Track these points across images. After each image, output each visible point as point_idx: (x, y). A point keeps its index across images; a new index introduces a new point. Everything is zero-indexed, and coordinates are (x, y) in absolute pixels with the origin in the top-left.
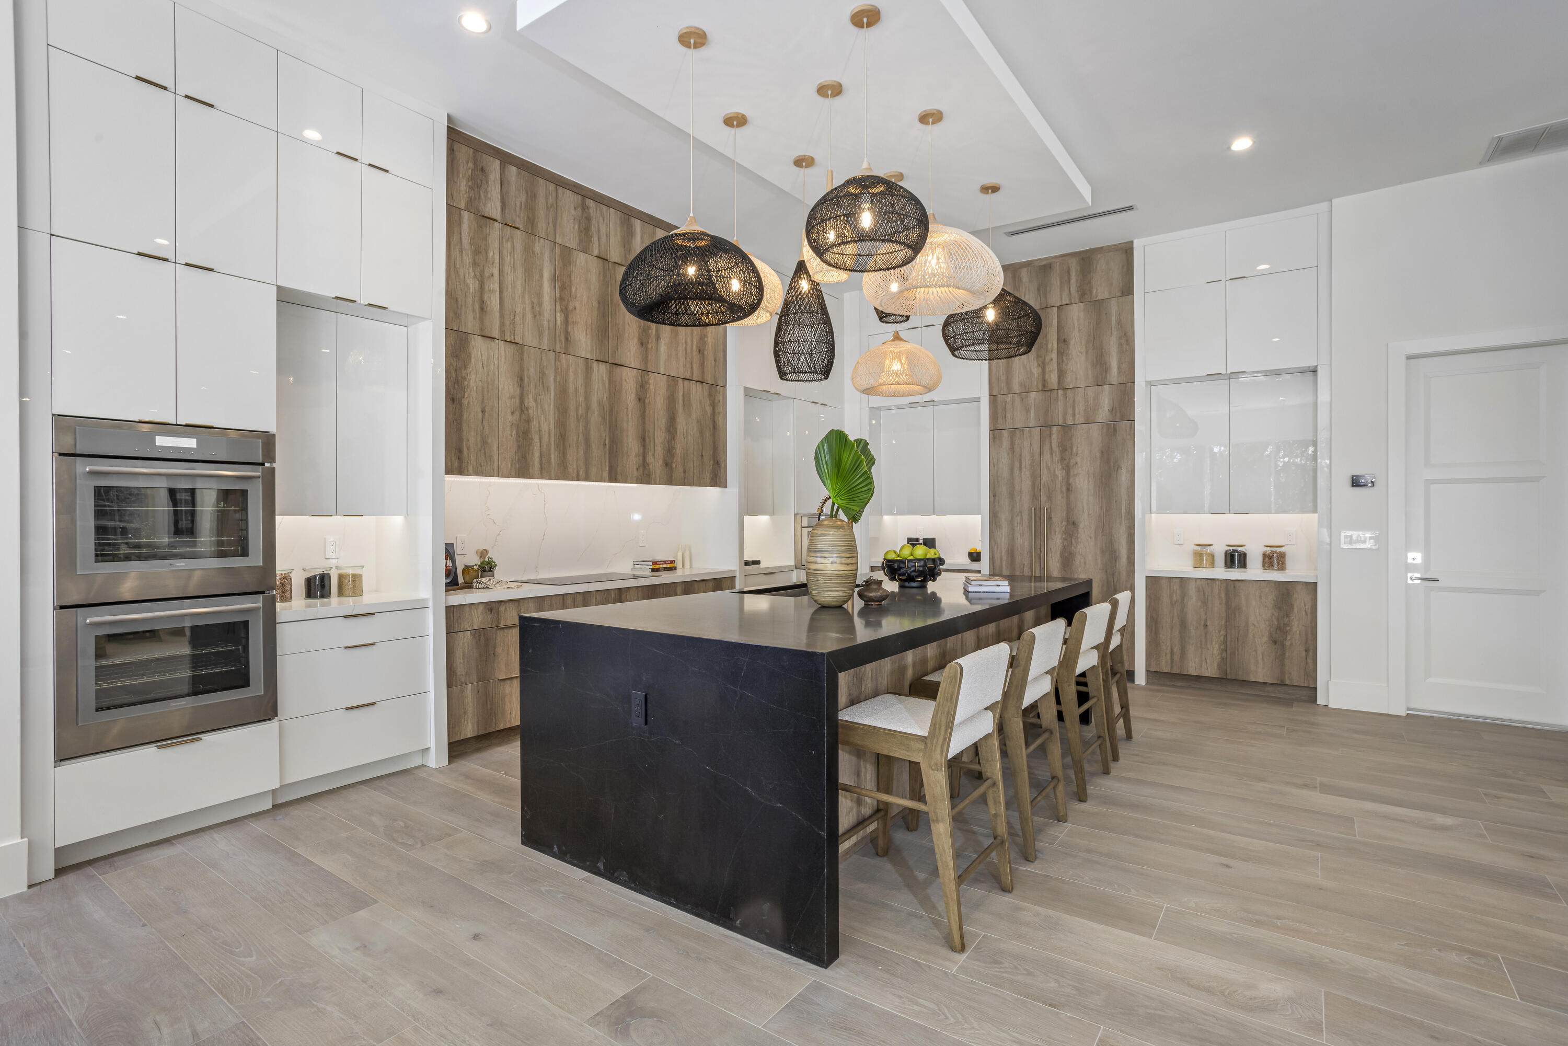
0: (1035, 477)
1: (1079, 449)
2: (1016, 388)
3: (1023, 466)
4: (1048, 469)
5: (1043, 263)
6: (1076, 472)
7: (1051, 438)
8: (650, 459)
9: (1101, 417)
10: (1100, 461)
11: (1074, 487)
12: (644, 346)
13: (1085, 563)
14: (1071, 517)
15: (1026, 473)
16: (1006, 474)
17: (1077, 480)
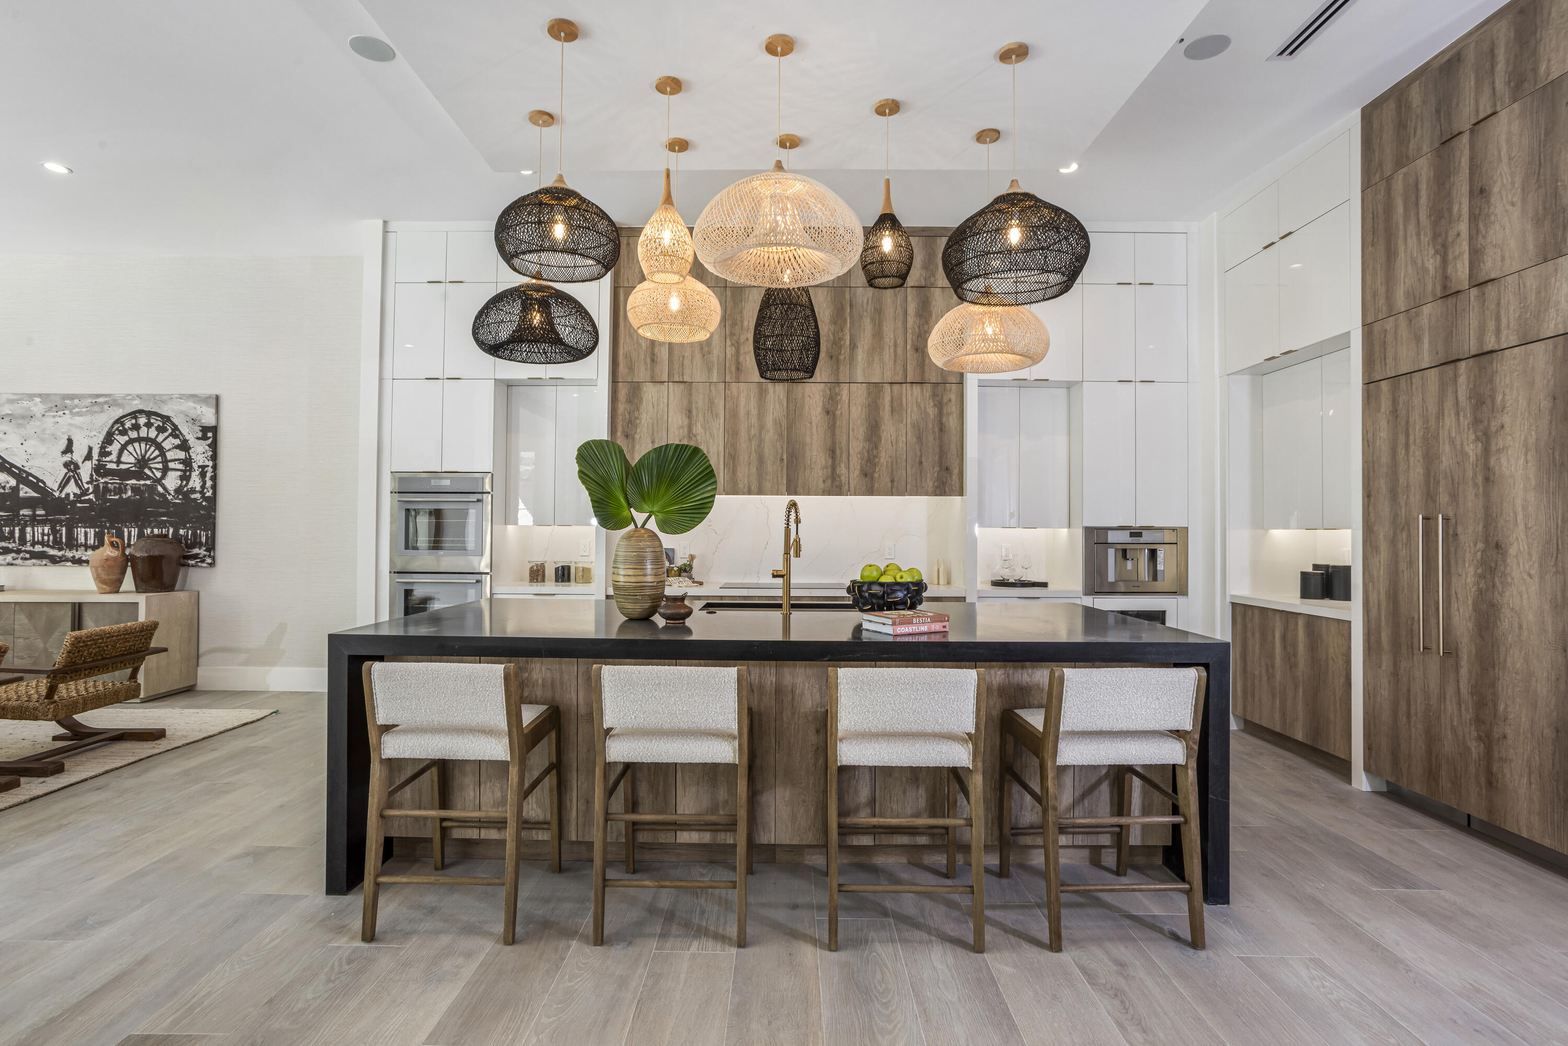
0: (1430, 459)
1: (1507, 397)
2: (1401, 303)
3: (1411, 441)
4: (1452, 442)
5: (1447, 57)
6: (1501, 445)
7: (1456, 384)
8: (842, 470)
9: (1552, 325)
10: (1548, 417)
11: (1497, 473)
12: (834, 358)
13: (1520, 627)
14: (1491, 535)
15: (1417, 453)
16: (1385, 459)
17: (1504, 460)
